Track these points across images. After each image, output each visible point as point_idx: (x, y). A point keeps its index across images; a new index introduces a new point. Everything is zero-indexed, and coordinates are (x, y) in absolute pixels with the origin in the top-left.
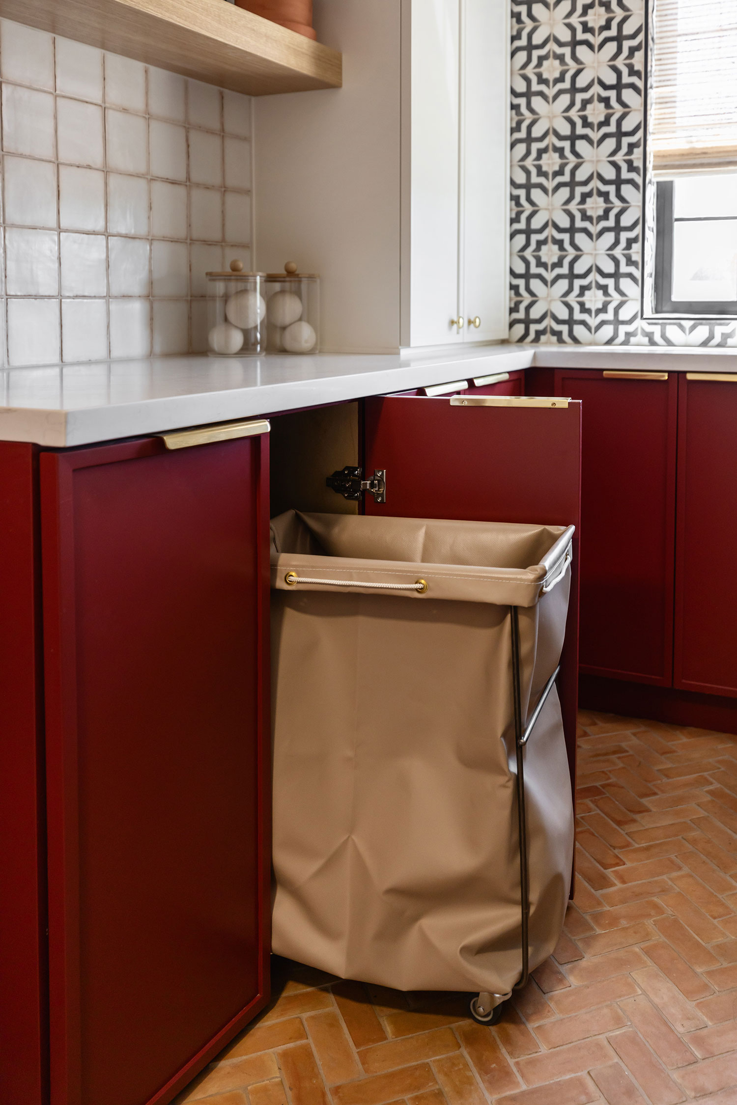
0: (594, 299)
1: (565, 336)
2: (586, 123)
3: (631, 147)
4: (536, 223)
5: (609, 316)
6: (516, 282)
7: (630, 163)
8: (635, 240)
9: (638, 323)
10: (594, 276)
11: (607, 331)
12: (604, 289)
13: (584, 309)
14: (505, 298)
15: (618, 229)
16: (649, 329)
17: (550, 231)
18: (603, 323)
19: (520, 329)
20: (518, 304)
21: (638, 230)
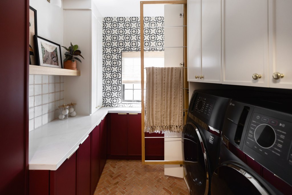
0: (115, 101)
1: (111, 106)
2: (113, 77)
3: (120, 80)
4: (106, 90)
5: (117, 103)
6: (103, 98)
7: (119, 83)
8: (120, 93)
9: (121, 104)
10: (115, 98)
11: (117, 105)
12: (116, 99)
13: (113, 102)
14: (102, 100)
15: (118, 91)
16: (122, 105)
17: (108, 91)
18: (116, 104)
19: (104, 105)
20: (104, 101)
21: (121, 92)
